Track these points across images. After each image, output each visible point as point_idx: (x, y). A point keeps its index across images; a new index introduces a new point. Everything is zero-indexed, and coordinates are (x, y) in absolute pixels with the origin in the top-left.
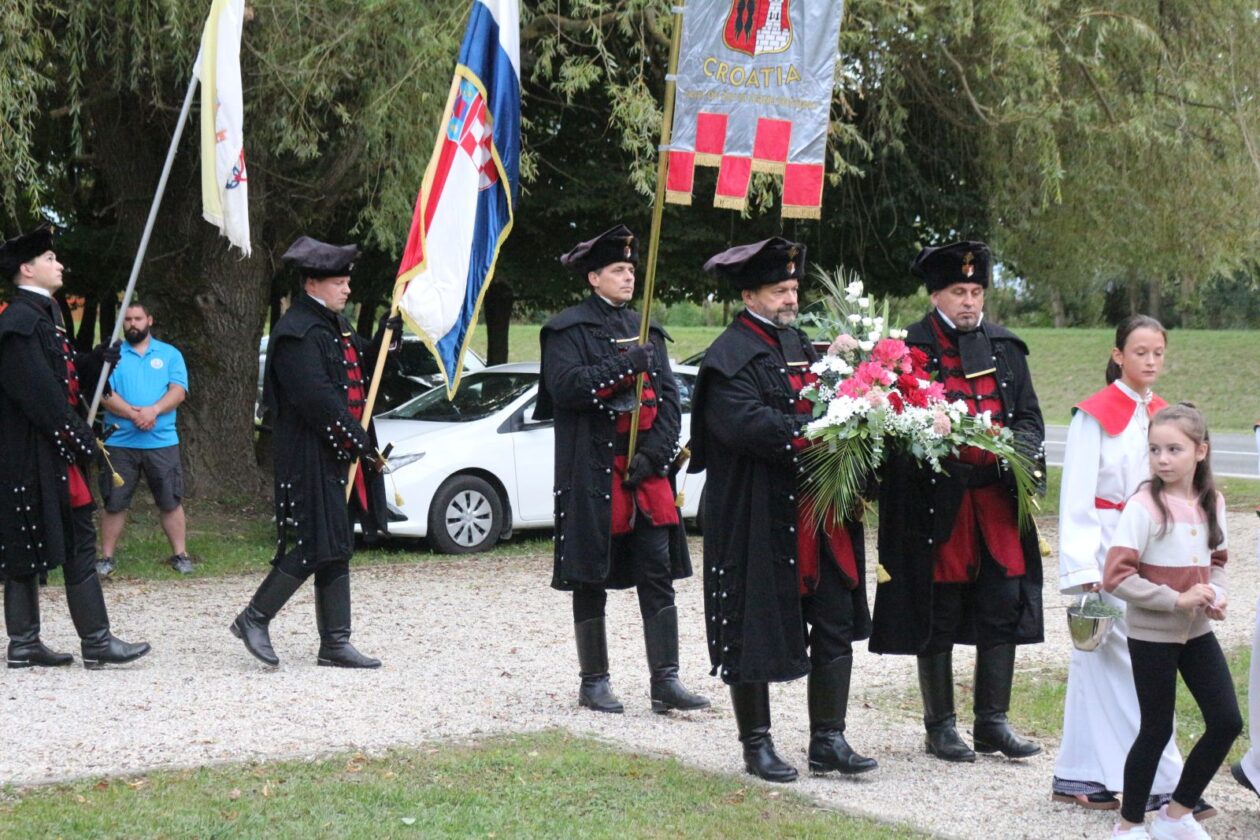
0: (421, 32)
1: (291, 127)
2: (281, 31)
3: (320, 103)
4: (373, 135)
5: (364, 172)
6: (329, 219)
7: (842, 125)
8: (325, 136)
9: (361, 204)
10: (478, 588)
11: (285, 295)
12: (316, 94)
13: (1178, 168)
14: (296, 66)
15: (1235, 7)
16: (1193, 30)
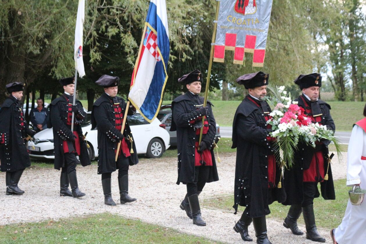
0: (68, 19)
1: (32, 45)
2: (29, 18)
3: (40, 39)
4: (55, 48)
5: (53, 58)
6: (43, 71)
7: (185, 45)
8: (41, 48)
9: (52, 67)
10: (85, 174)
11: (31, 92)
12: (39, 36)
13: (277, 57)
14: (33, 28)
15: (291, 14)
16: (280, 20)
